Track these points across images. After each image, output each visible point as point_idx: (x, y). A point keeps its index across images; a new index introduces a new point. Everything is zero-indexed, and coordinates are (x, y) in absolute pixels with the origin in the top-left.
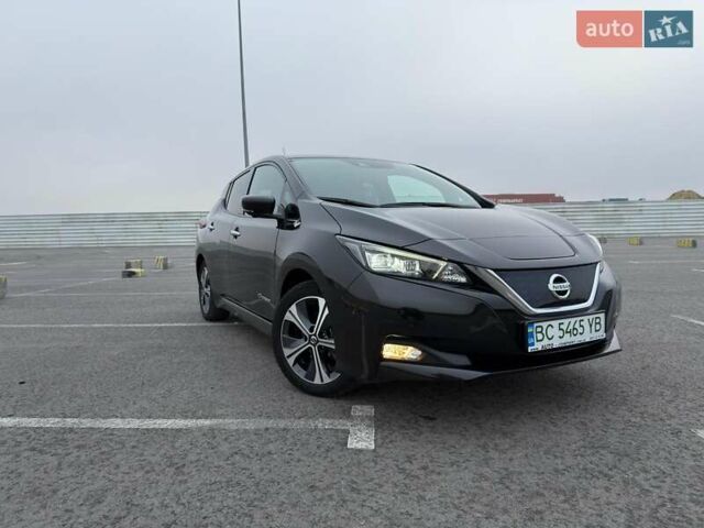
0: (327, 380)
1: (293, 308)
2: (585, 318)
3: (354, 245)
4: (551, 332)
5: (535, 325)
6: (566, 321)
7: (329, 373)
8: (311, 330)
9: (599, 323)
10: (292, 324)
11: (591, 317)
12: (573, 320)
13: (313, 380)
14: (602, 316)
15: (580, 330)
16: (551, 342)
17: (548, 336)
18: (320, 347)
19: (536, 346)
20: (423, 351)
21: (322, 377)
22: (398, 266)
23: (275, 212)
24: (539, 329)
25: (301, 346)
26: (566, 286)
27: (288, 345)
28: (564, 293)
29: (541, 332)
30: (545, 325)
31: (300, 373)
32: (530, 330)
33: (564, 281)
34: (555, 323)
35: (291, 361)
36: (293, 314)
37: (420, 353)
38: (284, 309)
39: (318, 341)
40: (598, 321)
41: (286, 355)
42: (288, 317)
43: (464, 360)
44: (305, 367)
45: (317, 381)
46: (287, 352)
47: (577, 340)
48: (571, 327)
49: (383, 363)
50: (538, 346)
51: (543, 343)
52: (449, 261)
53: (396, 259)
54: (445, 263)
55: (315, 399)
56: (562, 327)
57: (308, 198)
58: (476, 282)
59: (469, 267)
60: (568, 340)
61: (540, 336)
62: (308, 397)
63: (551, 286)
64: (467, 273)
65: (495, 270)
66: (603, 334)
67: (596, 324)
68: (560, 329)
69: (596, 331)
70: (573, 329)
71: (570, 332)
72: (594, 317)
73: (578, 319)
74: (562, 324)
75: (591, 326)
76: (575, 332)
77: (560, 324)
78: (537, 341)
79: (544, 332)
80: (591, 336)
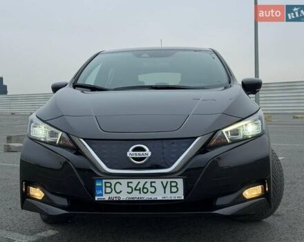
2: (158, 181)
4: (118, 188)
5: (104, 181)
6: (135, 182)
9: (176, 186)
12: (143, 181)
14: (179, 181)
16: (118, 195)
17: (115, 191)
20: (45, 194)
24: (108, 185)
26: (145, 154)
29: (110, 187)
30: (113, 182)
32: (98, 184)
33: (145, 151)
34: (124, 182)
40: (174, 184)
43: (64, 202)
48: (141, 186)
50: (106, 197)
51: (110, 195)
54: (61, 133)
56: (130, 185)
59: (71, 136)
60: (136, 195)
61: (108, 190)
64: (72, 140)
65: (84, 139)
66: (180, 195)
67: (171, 187)
68: (128, 186)
69: (171, 192)
70: (144, 188)
71: (139, 190)
72: (169, 180)
73: (149, 181)
74: (131, 182)
75: (165, 188)
76: (145, 190)
77: (128, 183)
78: (106, 193)
79: (113, 187)
80: (165, 195)
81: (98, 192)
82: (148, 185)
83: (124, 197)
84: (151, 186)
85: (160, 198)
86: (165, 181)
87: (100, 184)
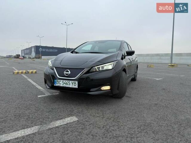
12: (66, 81)
33: (69, 72)
60: (65, 85)
63: (64, 72)
65: (55, 67)
66: (76, 87)
69: (74, 85)
70: (67, 83)
72: (74, 81)
73: (68, 81)
75: (72, 84)
77: (63, 81)
78: (57, 84)
79: (59, 82)
80: (72, 86)
81: (55, 83)
82: (68, 83)
83: (61, 85)
85: (71, 87)
86: (72, 82)
87: (56, 81)
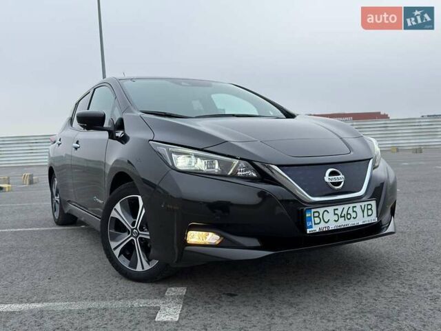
0: (147, 267)
1: (118, 206)
2: (358, 205)
3: (163, 149)
4: (326, 217)
5: (313, 210)
6: (340, 208)
7: (149, 261)
8: (133, 224)
9: (371, 209)
10: (117, 220)
11: (363, 204)
12: (346, 207)
13: (135, 268)
14: (373, 203)
15: (354, 215)
16: (327, 225)
17: (324, 220)
18: (141, 239)
19: (314, 228)
20: (221, 236)
21: (143, 265)
22: (200, 165)
23: (106, 125)
24: (316, 214)
25: (125, 238)
26: (341, 178)
27: (114, 238)
28: (339, 184)
29: (318, 217)
30: (321, 210)
31: (124, 262)
32: (307, 215)
33: (339, 174)
34: (331, 209)
35: (117, 252)
36: (118, 212)
37: (218, 237)
38: (110, 206)
39: (139, 234)
40: (369, 207)
41: (113, 247)
42: (114, 214)
43: (255, 243)
44: (128, 257)
45: (139, 269)
46: (113, 245)
47: (351, 223)
48: (345, 212)
49: (187, 248)
50: (316, 229)
51: (321, 226)
52: (241, 159)
53: (199, 159)
54: (238, 161)
55: (137, 284)
56: (336, 212)
57: (132, 112)
58: (264, 177)
59: (258, 164)
60: (343, 223)
61: (317, 220)
62: (131, 283)
63: (327, 178)
64: (257, 169)
65: (278, 166)
66: (374, 218)
67: (368, 209)
68: (335, 214)
69: (368, 216)
70: (348, 214)
71: (344, 216)
72: (366, 203)
73: (351, 205)
74: (337, 209)
75: (363, 211)
76: (349, 217)
77: (335, 210)
78: (315, 224)
79: (321, 216)
80: (364, 219)
81: (309, 224)
82: (351, 211)
83: (332, 226)
84: (354, 211)
85: (361, 223)
87: (310, 215)
